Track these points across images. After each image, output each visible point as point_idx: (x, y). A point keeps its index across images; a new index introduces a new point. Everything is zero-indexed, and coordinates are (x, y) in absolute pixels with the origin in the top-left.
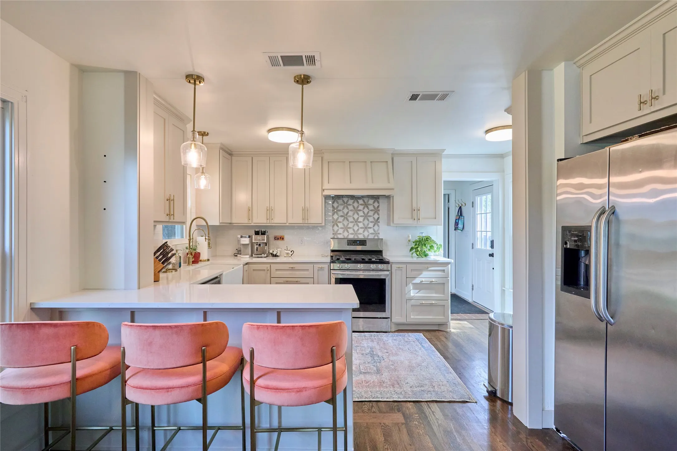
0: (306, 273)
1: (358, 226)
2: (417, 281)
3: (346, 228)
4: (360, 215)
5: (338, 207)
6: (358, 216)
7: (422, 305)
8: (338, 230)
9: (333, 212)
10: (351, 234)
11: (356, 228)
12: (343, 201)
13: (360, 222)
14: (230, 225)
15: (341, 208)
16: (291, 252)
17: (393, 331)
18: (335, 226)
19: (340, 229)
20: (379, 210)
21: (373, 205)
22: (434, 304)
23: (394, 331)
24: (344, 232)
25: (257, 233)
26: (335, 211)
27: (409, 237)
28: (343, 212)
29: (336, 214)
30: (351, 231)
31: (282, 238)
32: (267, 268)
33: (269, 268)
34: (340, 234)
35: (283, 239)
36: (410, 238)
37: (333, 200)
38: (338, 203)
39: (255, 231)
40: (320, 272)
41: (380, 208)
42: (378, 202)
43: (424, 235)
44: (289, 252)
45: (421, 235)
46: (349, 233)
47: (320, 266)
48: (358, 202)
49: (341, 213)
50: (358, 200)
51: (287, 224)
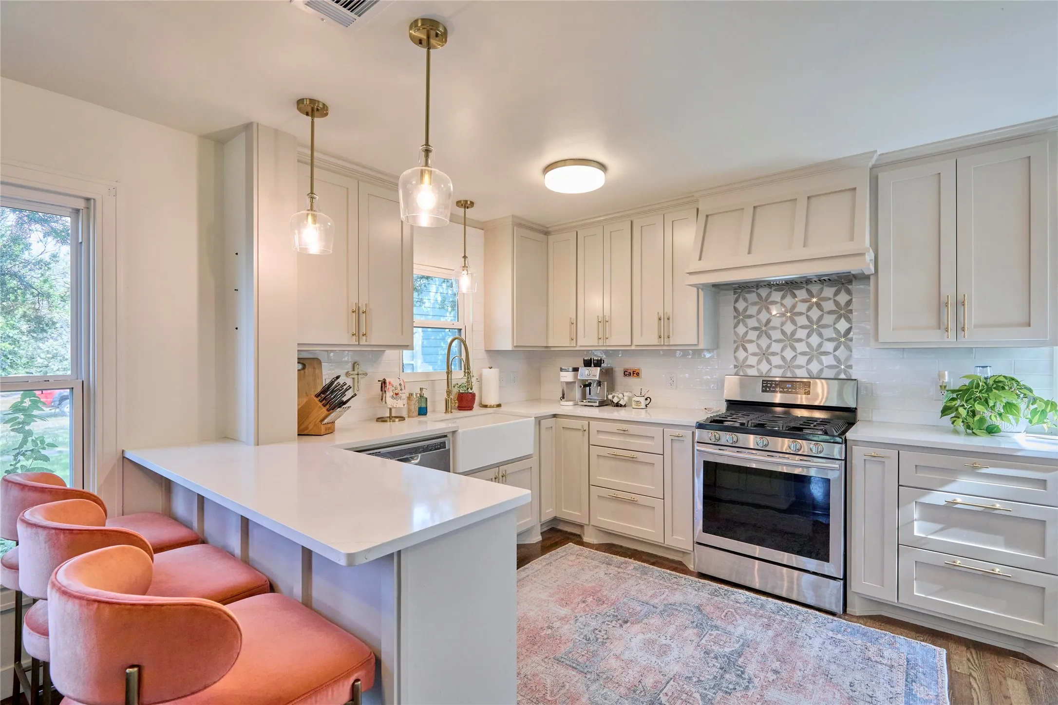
0: (649, 442)
1: (794, 349)
2: (937, 498)
3: (765, 355)
4: (799, 325)
5: (746, 309)
6: (793, 327)
7: (952, 568)
8: (746, 358)
9: (736, 320)
10: (776, 367)
11: (789, 354)
12: (759, 295)
13: (799, 340)
14: (546, 350)
15: (753, 310)
16: (646, 399)
17: (857, 615)
18: (741, 351)
19: (750, 357)
20: (851, 311)
21: (835, 301)
22: (998, 577)
23: (860, 617)
24: (760, 361)
25: (588, 363)
26: (741, 317)
27: (941, 376)
28: (758, 320)
29: (741, 324)
30: (776, 360)
31: (636, 374)
32: (582, 426)
33: (586, 428)
34: (751, 366)
35: (638, 374)
36: (947, 379)
37: (736, 296)
38: (745, 300)
39: (584, 360)
40: (677, 445)
41: (854, 306)
42: (849, 292)
43: (989, 372)
44: (642, 400)
45: (979, 373)
46: (771, 364)
47: (677, 432)
48: (795, 296)
49: (752, 323)
50: (795, 291)
51: (633, 348)
